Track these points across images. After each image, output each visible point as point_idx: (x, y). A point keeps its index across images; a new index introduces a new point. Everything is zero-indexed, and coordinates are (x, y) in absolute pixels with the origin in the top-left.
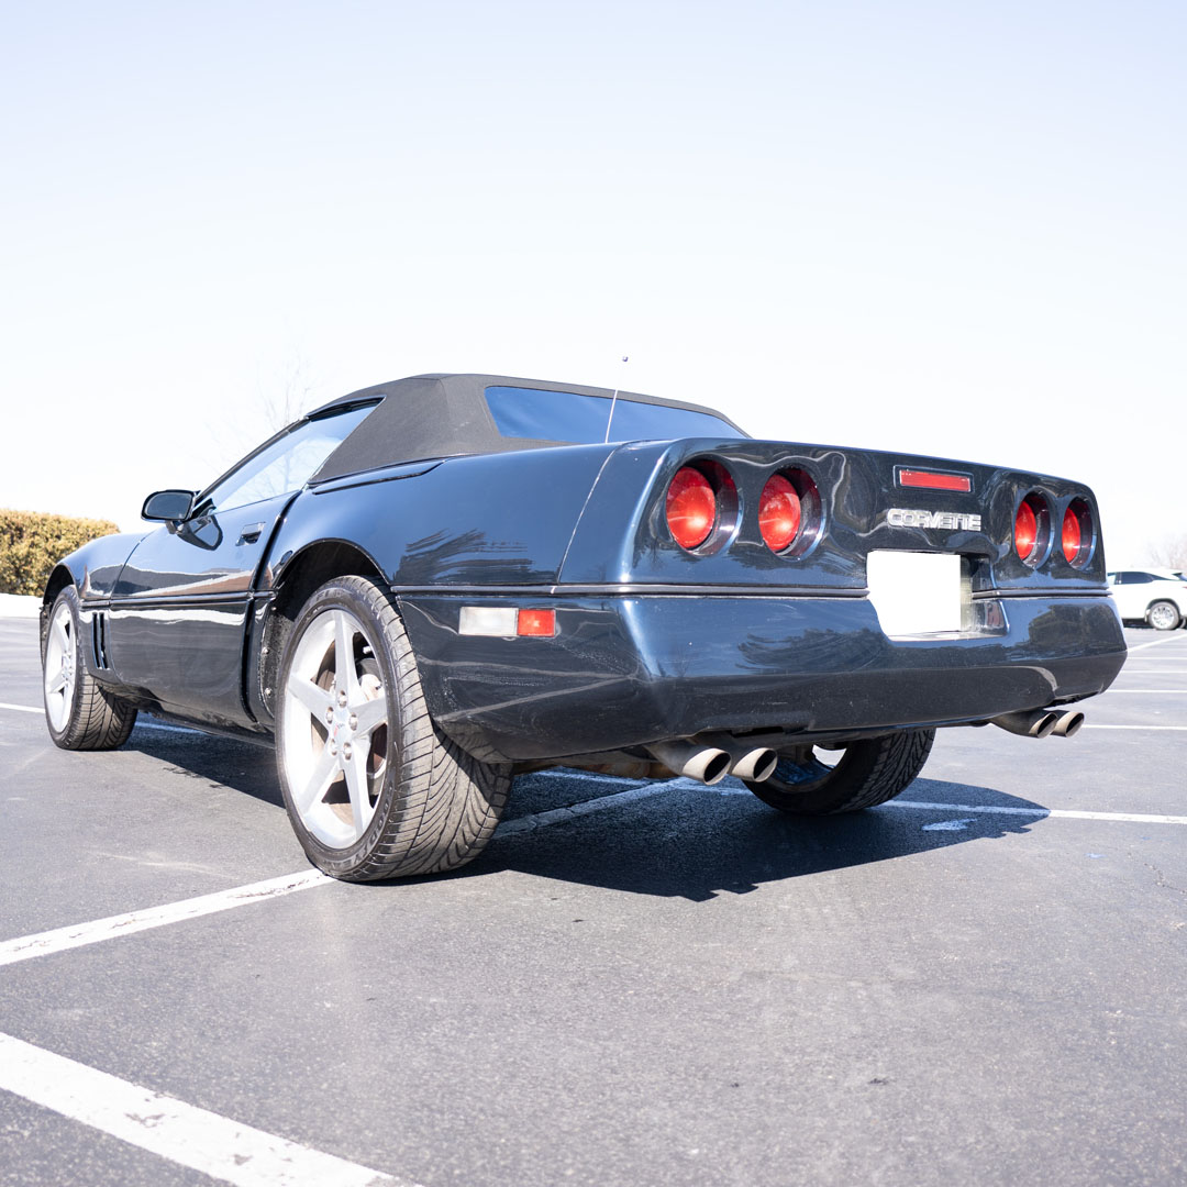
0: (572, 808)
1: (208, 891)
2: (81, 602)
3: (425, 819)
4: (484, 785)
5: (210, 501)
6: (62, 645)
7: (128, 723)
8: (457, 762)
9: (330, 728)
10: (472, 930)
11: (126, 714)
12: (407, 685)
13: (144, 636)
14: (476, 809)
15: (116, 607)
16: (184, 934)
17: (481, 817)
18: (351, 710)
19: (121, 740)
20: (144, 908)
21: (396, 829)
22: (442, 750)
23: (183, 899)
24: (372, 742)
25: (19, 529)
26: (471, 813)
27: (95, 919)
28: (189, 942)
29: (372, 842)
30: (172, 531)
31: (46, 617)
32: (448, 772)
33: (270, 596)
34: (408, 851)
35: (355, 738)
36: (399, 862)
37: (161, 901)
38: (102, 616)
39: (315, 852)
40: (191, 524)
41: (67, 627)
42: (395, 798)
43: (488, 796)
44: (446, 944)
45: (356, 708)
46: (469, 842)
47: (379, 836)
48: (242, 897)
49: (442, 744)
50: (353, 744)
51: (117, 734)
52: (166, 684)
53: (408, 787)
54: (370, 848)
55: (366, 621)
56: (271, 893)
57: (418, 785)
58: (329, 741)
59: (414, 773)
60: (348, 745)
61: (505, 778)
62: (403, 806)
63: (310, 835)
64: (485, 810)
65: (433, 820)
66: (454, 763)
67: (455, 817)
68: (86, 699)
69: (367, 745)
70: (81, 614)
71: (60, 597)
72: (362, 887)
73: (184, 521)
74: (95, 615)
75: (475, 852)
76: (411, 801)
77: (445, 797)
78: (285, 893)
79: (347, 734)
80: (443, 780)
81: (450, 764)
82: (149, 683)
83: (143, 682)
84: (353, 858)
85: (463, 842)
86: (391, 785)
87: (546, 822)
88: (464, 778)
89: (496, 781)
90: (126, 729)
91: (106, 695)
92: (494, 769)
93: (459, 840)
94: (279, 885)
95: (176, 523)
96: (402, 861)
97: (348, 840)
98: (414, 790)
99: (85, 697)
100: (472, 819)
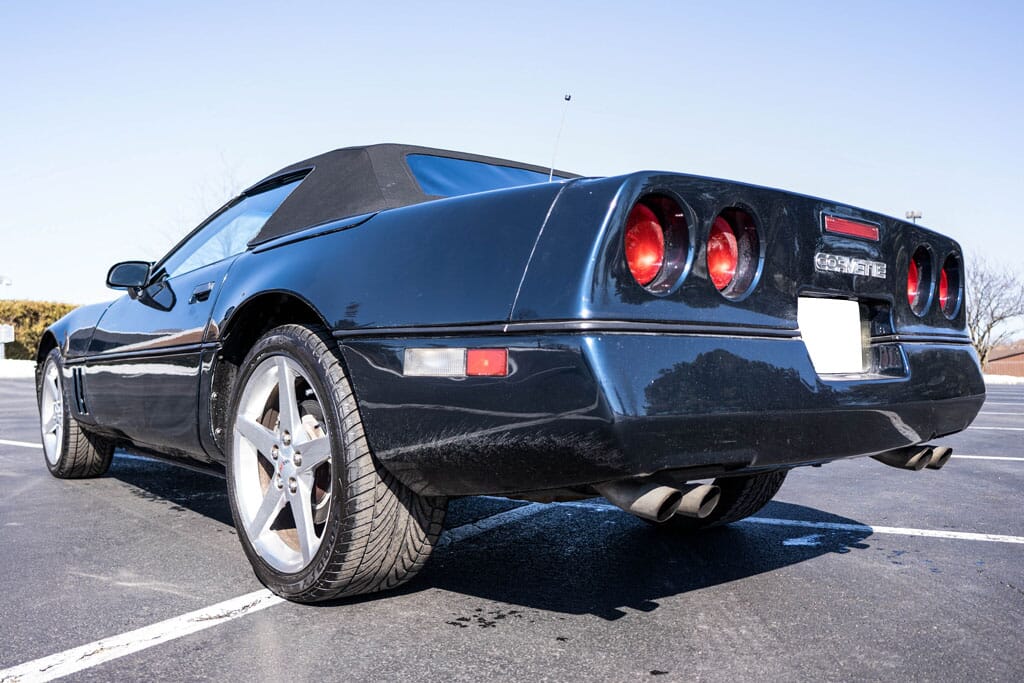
0: (478, 524)
1: (172, 614)
2: (64, 360)
3: (369, 548)
4: (422, 516)
5: (164, 270)
6: (53, 395)
7: (107, 456)
8: (398, 497)
9: (277, 465)
10: (419, 657)
11: (105, 449)
12: (349, 425)
13: (115, 387)
14: (415, 538)
15: (90, 364)
16: (147, 665)
17: (418, 545)
18: (295, 448)
19: (103, 470)
20: (111, 635)
21: (342, 559)
22: (383, 487)
23: (148, 624)
24: (316, 476)
25: (36, 314)
26: (410, 541)
27: (66, 649)
28: (152, 675)
29: (319, 570)
30: (133, 296)
31: (40, 373)
32: (390, 505)
33: (217, 347)
34: (353, 577)
35: (299, 473)
36: (344, 587)
37: (129, 626)
38: (80, 370)
39: (265, 573)
40: (149, 290)
41: (56, 381)
42: (341, 530)
43: (425, 526)
44: (398, 674)
45: (300, 446)
46: (407, 566)
47: (325, 564)
48: (202, 620)
49: (383, 480)
50: (298, 478)
51: (99, 464)
52: (134, 426)
53: (353, 520)
54: (317, 575)
55: (308, 365)
56: (228, 615)
57: (362, 518)
58: (275, 477)
59: (358, 508)
60: (293, 479)
61: (440, 509)
62: (349, 538)
63: (261, 559)
64: (422, 539)
65: (376, 550)
66: (395, 498)
67: (396, 545)
68: (72, 438)
69: (311, 479)
70: (64, 370)
71: (49, 357)
72: (310, 608)
73: (143, 288)
74: (75, 370)
75: (411, 575)
76: (356, 532)
77: (387, 528)
78: (240, 615)
79: (293, 469)
80: (385, 513)
81: (390, 498)
82: (120, 425)
83: (115, 424)
84: (301, 583)
85: (401, 568)
86: (336, 518)
87: (459, 537)
88: (404, 513)
89: (433, 511)
90: (106, 461)
91: (88, 434)
92: (431, 500)
93: (399, 566)
94: (234, 606)
95: (136, 289)
96: (347, 586)
97: (296, 566)
98: (359, 523)
99: (71, 437)
100: (410, 546)
